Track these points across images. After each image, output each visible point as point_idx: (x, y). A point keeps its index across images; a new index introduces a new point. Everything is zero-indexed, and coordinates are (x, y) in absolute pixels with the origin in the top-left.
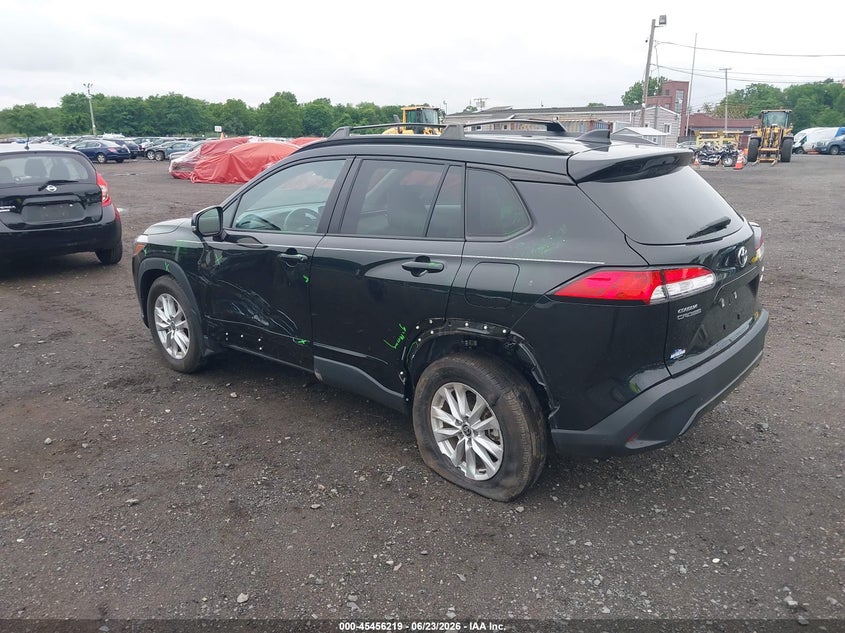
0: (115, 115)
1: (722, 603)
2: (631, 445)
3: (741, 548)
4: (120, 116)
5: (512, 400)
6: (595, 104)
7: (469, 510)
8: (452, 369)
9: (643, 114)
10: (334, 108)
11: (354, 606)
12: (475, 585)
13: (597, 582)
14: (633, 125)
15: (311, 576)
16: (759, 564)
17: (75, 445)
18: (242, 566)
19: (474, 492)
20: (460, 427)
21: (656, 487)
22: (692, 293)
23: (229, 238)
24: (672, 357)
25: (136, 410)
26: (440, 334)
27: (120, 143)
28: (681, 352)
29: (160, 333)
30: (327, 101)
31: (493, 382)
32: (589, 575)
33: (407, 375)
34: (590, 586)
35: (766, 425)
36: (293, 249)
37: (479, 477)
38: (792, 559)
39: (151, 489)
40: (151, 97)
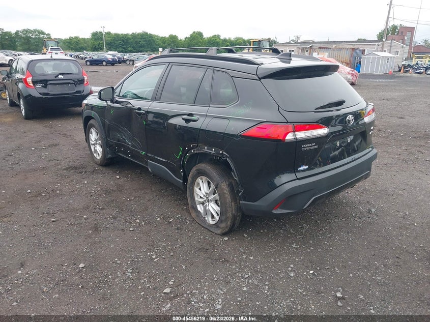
0: (116, 42)
1: (304, 292)
2: (275, 212)
3: (327, 268)
4: (118, 43)
5: (224, 186)
6: (361, 39)
7: (202, 237)
8: (201, 169)
9: (383, 45)
10: (222, 40)
11: (129, 274)
12: (189, 271)
13: (247, 276)
14: (377, 50)
15: (116, 259)
16: (332, 276)
17: (39, 194)
18: (88, 252)
19: (208, 229)
20: (205, 198)
21: (299, 235)
22: (312, 137)
23: (117, 102)
24: (299, 169)
25: (72, 181)
26: (195, 152)
27: (114, 56)
28: (305, 167)
29: (91, 146)
30: (219, 36)
31: (217, 177)
32: (245, 272)
33: (184, 171)
34: (242, 277)
35: (373, 210)
36: (140, 108)
37: (212, 222)
38: (351, 275)
39: (63, 215)
40: (133, 33)
